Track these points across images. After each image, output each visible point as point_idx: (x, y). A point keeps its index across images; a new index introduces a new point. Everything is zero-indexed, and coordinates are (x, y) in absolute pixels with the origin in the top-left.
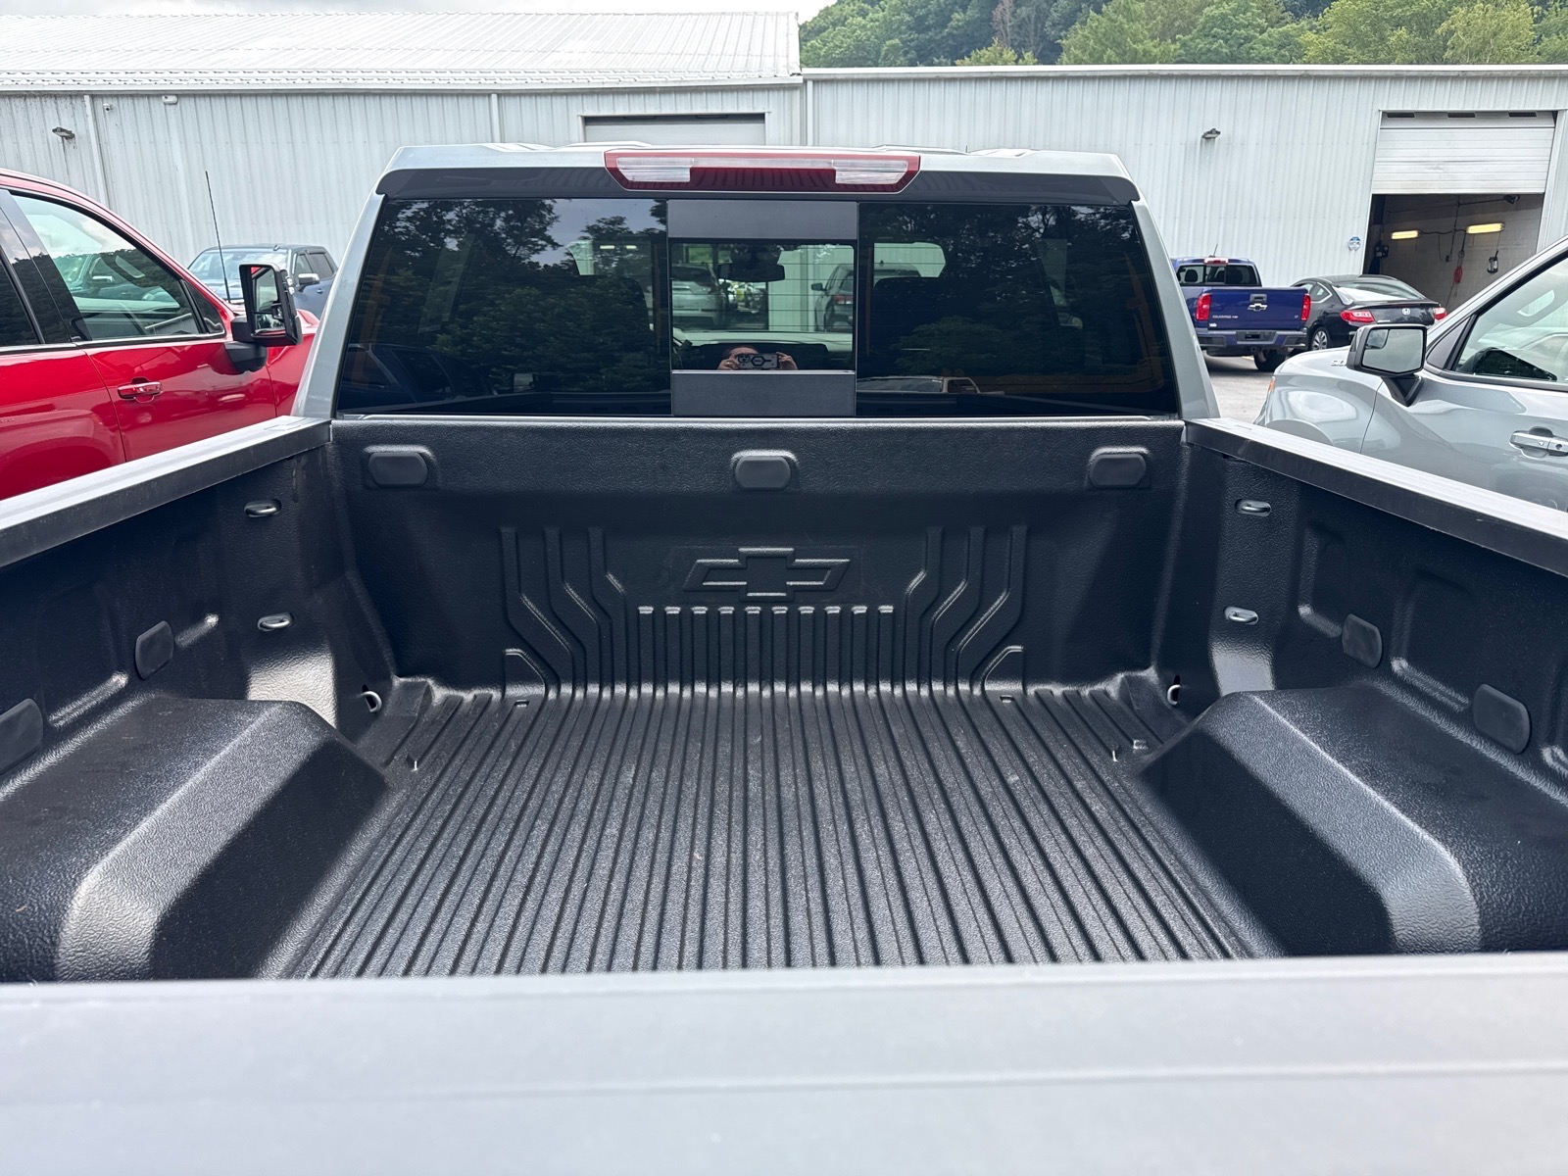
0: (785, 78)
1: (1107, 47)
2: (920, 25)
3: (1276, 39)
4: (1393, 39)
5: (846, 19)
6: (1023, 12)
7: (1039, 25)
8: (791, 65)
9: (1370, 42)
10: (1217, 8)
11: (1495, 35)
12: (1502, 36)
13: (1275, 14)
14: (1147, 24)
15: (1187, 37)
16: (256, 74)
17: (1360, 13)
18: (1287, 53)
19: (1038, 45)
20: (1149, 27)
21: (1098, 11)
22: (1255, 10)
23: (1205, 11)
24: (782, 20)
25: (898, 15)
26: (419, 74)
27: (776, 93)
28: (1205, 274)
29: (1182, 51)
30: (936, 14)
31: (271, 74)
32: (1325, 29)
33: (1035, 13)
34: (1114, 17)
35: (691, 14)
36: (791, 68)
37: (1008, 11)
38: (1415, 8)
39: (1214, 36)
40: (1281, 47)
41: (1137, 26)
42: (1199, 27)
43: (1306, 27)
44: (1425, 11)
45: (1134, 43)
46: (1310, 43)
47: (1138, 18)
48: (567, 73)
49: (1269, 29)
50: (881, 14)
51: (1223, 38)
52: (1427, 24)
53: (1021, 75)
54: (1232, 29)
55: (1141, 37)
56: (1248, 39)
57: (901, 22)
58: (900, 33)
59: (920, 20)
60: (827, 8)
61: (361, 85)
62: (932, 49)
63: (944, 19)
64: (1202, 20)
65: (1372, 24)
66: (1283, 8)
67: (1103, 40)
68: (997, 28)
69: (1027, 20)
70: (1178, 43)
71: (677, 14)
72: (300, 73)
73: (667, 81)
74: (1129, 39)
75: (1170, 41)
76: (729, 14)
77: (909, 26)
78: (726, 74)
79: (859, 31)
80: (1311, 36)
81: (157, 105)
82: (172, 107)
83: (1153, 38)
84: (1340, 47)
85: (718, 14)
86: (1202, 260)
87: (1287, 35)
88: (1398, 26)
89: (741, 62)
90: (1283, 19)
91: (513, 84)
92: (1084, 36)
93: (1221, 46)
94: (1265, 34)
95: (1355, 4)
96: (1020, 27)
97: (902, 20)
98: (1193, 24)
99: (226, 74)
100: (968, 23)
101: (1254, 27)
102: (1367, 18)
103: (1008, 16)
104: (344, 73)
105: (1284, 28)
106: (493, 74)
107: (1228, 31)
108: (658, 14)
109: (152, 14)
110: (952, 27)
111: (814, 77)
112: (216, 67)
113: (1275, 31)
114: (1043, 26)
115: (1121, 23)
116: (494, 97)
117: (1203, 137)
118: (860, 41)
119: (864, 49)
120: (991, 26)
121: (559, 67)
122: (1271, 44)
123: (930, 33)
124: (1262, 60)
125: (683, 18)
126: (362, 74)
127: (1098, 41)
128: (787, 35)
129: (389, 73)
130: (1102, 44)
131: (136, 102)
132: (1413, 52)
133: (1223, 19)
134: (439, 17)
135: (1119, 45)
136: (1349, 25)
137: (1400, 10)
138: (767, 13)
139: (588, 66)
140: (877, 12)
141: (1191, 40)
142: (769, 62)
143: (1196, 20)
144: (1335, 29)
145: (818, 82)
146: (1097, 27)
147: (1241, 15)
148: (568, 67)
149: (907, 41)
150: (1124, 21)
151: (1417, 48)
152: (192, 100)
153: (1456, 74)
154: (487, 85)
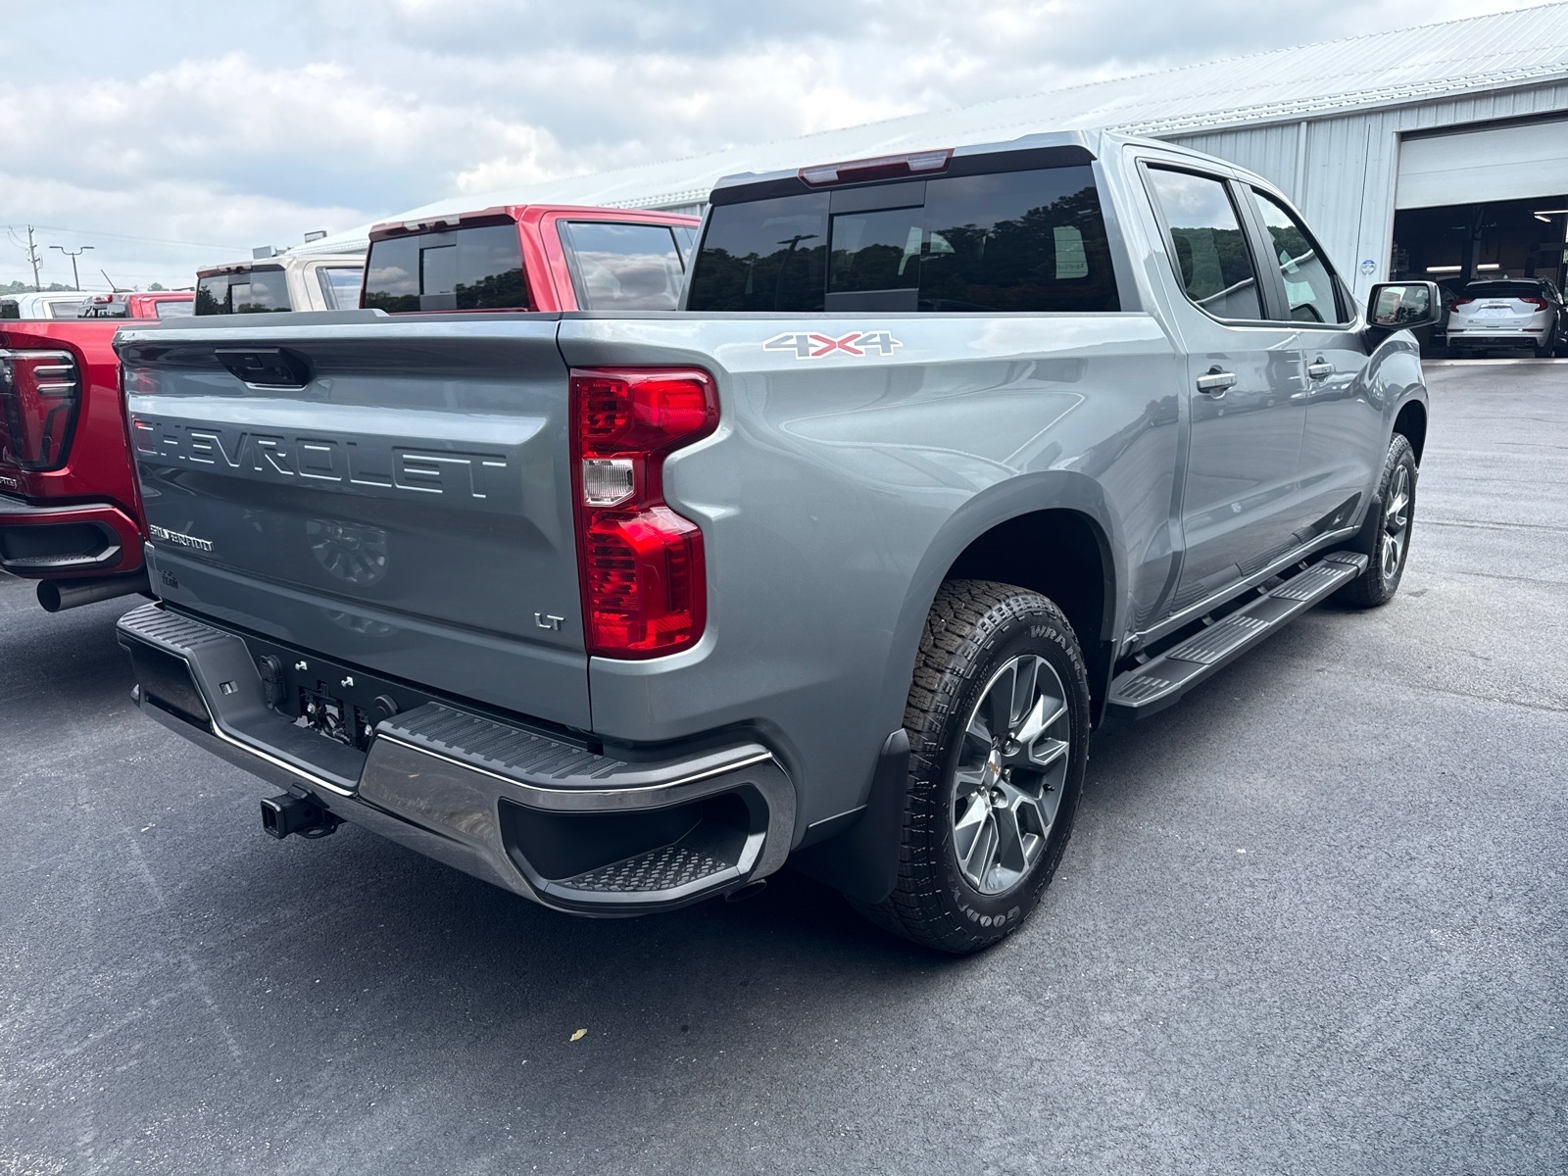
154: (1298, 113)
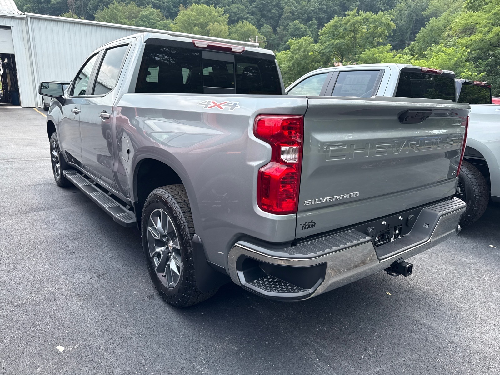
0: (18, 15)
1: (112, 19)
3: (163, 24)
4: (195, 29)
6: (79, 3)
7: (85, 8)
10: (144, 12)
11: (221, 32)
12: (222, 33)
13: (161, 17)
14: (124, 14)
15: (136, 20)
17: (185, 20)
18: (166, 29)
19: (85, 15)
21: (108, 7)
22: (155, 15)
23: (140, 13)
27: (15, 20)
29: (135, 23)
32: (176, 24)
33: (83, 4)
34: (113, 10)
38: (199, 21)
39: (144, 21)
40: (164, 26)
41: (121, 14)
42: (140, 17)
43: (171, 22)
44: (202, 23)
46: (173, 27)
47: (121, 12)
49: (161, 21)
51: (147, 22)
52: (203, 26)
53: (106, 26)
54: (150, 20)
55: (122, 18)
56: (154, 23)
64: (140, 15)
65: (188, 24)
66: (163, 15)
67: (110, 17)
68: (70, 7)
69: (80, 6)
70: (134, 21)
74: (119, 18)
75: (132, 20)
80: (172, 25)
83: (126, 19)
87: (165, 24)
88: (195, 26)
90: (164, 19)
92: (103, 14)
93: (147, 24)
94: (159, 23)
95: (183, 17)
96: (78, 8)
100: (58, 3)
101: (156, 20)
102: (187, 22)
103: (73, 3)
105: (164, 22)
107: (148, 20)
110: (51, 4)
111: (30, 16)
114: (87, 9)
115: (115, 13)
120: (67, 6)
122: (161, 26)
123: (43, 5)
130: (110, 18)
133: (146, 16)
135: (115, 18)
136: (183, 23)
137: (195, 21)
141: (138, 21)
143: (138, 15)
144: (179, 24)
145: (32, 18)
146: (107, 12)
147: (152, 16)
150: (116, 12)
151: (202, 32)
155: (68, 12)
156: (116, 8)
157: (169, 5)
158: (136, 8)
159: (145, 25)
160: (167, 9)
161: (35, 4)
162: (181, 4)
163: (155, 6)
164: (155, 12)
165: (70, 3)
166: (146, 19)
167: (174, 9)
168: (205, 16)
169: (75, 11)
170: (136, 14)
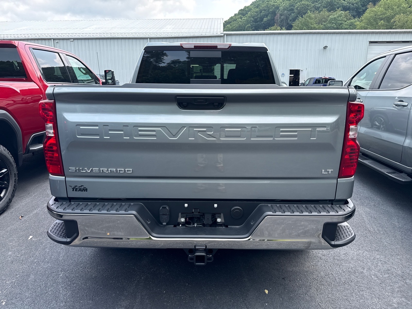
0: (219, 34)
1: (304, 26)
2: (256, 21)
3: (349, 24)
4: (380, 23)
5: (237, 19)
6: (282, 17)
7: (287, 21)
8: (221, 31)
9: (374, 24)
10: (333, 16)
11: (406, 22)
12: (408, 22)
13: (349, 17)
14: (315, 20)
15: (325, 23)
16: (92, 34)
17: (371, 17)
18: (352, 27)
19: (286, 26)
20: (315, 21)
21: (302, 17)
22: (343, 16)
23: (330, 17)
24: (219, 20)
25: (250, 18)
26: (131, 34)
27: (217, 38)
28: (323, 81)
29: (324, 27)
30: (260, 18)
31: (95, 34)
32: (362, 21)
33: (285, 17)
34: (306, 18)
35: (197, 19)
36: (221, 32)
37: (278, 17)
38: (386, 15)
39: (332, 23)
40: (350, 25)
41: (312, 21)
42: (329, 21)
43: (357, 20)
44: (388, 16)
45: (311, 25)
46: (358, 25)
47: (312, 19)
48: (166, 33)
49: (348, 21)
50: (246, 18)
51: (334, 24)
52: (389, 19)
54: (337, 21)
55: (313, 23)
56: (341, 24)
57: (251, 20)
58: (251, 23)
59: (256, 19)
60: (232, 17)
61: (117, 36)
62: (259, 27)
63: (262, 19)
65: (374, 20)
66: (351, 16)
68: (276, 22)
69: (283, 19)
70: (323, 25)
71: (193, 19)
72: (102, 34)
73: (190, 35)
74: (310, 24)
75: (321, 24)
76: (206, 19)
77: (253, 21)
78: (205, 33)
79: (240, 23)
80: (358, 23)
81: (69, 41)
82: (72, 42)
83: (316, 24)
84: (366, 26)
85: (203, 19)
86: (322, 78)
87: (352, 23)
88: (381, 20)
89: (209, 30)
90: (351, 18)
91: (153, 36)
92: (298, 23)
93: (334, 25)
94: (346, 22)
95: (369, 14)
96: (282, 21)
97: (251, 19)
98: (327, 20)
99: (85, 34)
100: (268, 20)
101: (343, 21)
102: (373, 18)
103: (279, 18)
104: (113, 34)
105: (351, 21)
106: (148, 34)
107: (336, 22)
108: (189, 19)
109: (66, 20)
110: (264, 22)
111: (226, 34)
112: (82, 32)
113: (349, 21)
114: (288, 21)
115: (308, 20)
116: (149, 39)
117: (324, 48)
118: (240, 25)
119: (241, 27)
120: (274, 21)
121: (164, 32)
122: (348, 25)
123: (258, 23)
124: (345, 29)
125: (195, 20)
126: (117, 34)
127: (302, 24)
128: (220, 24)
129: (123, 34)
131: (64, 41)
132: (385, 26)
133: (335, 19)
134: (135, 20)
135: (307, 25)
136: (368, 20)
137: (382, 16)
138: (215, 18)
139: (172, 32)
140: (245, 18)
141: (327, 24)
142: (215, 30)
143: (328, 19)
144: (364, 21)
145: (227, 35)
146: (301, 21)
147: (340, 18)
148: (167, 32)
149: (252, 25)
151: (387, 26)
152: (77, 40)
153: (388, 32)
154: (147, 36)
155: (274, 26)
156: (309, 17)
157: (358, 5)
158: (327, 13)
159: (333, 26)
160: (355, 9)
161: (253, 23)
162: (370, 2)
163: (345, 9)
164: (343, 14)
165: (276, 19)
166: (334, 21)
167: (363, 8)
168: (393, 9)
169: (279, 24)
170: (326, 18)
